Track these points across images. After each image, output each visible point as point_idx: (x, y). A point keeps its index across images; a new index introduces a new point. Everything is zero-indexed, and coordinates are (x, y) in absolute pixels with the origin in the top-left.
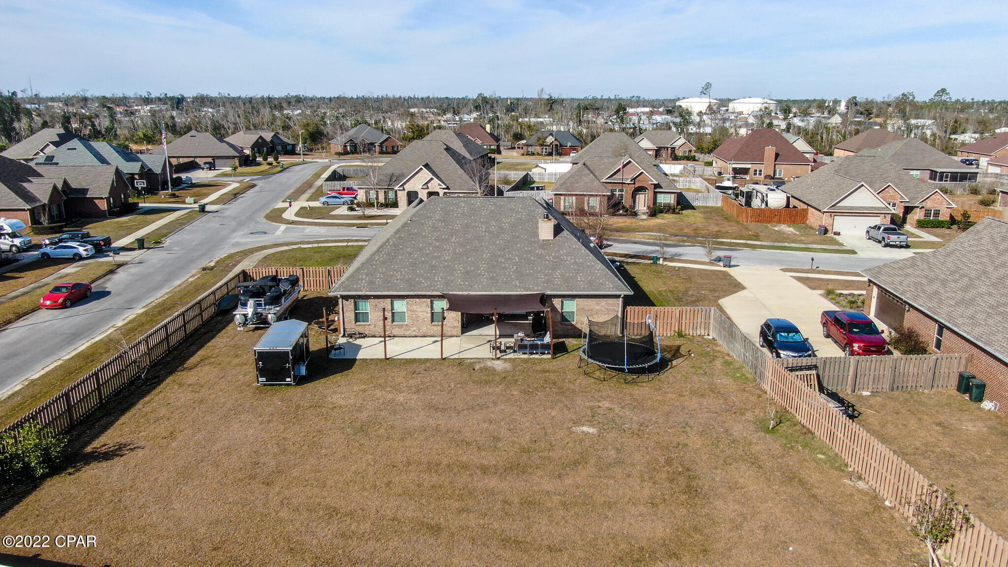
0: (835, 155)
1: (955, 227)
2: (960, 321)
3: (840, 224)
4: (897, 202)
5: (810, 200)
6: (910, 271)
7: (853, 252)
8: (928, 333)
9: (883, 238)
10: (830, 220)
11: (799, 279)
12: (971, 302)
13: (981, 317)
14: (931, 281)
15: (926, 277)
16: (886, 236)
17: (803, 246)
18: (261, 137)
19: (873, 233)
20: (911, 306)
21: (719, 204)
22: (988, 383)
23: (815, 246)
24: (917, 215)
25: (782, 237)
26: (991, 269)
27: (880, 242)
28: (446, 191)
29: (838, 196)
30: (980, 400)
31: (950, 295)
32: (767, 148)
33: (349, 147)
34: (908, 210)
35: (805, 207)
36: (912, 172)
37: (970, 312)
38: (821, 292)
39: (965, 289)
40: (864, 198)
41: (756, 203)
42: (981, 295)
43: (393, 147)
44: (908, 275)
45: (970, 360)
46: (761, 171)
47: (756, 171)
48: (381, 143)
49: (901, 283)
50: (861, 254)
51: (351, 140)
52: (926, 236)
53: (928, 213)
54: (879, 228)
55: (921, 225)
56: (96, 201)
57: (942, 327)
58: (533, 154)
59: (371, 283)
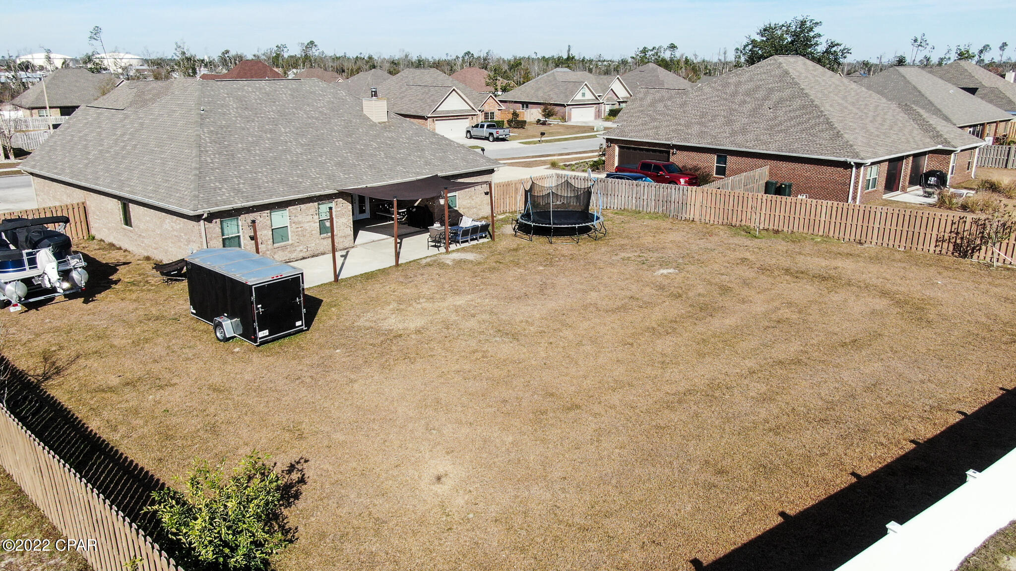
8: (706, 165)
9: (491, 134)
16: (494, 131)
20: (682, 147)
22: (793, 183)
45: (771, 170)
49: (657, 134)
53: (487, 116)
59: (237, 191)
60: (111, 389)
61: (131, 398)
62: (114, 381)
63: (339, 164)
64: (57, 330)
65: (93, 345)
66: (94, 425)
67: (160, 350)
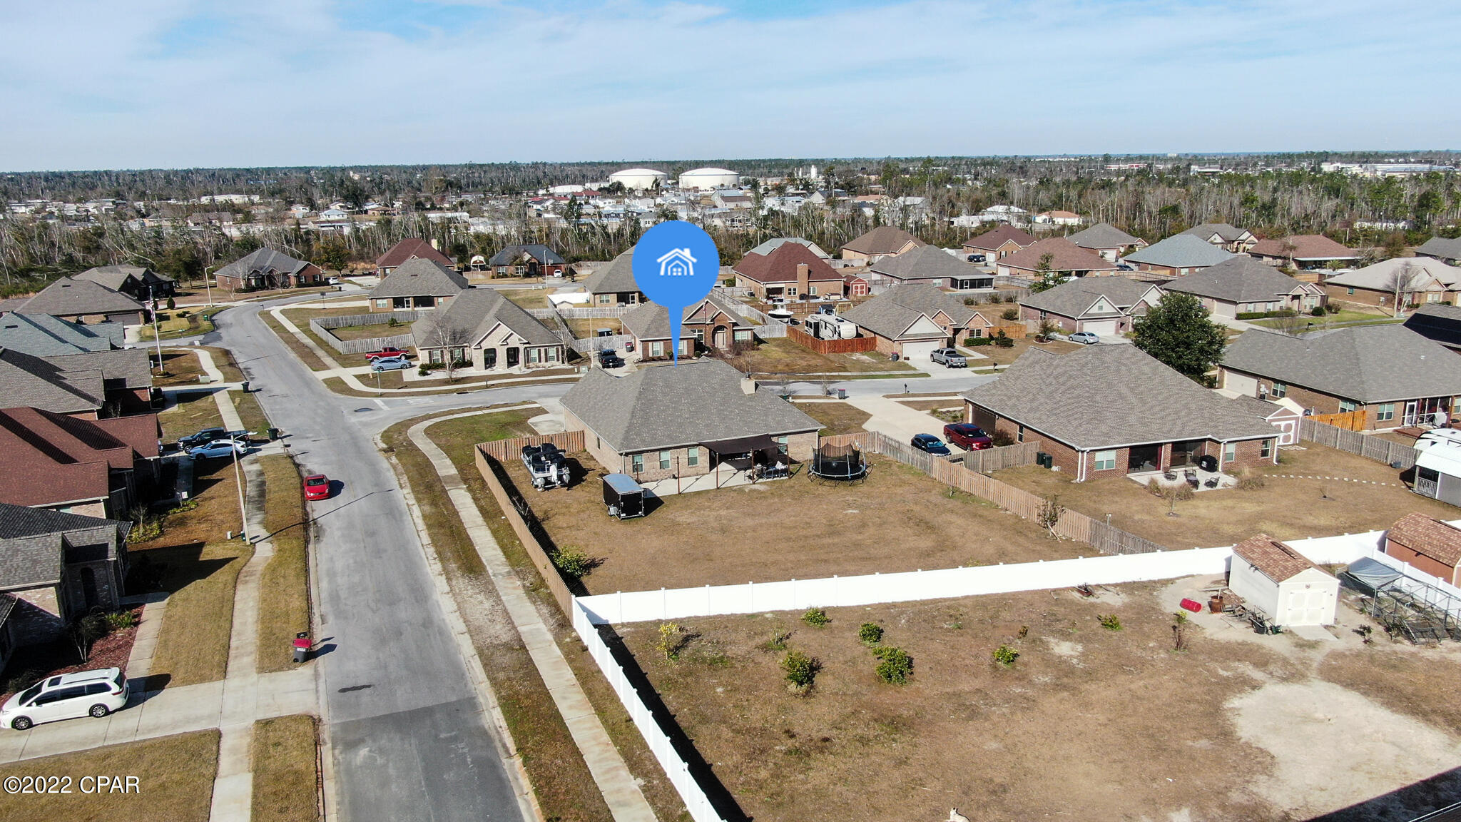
0: (844, 257)
1: (993, 342)
2: (1033, 421)
3: (910, 350)
4: (947, 325)
5: (878, 329)
6: (994, 391)
7: (927, 375)
8: (1014, 431)
9: (947, 361)
10: (900, 346)
11: (903, 403)
12: (1037, 409)
13: (1044, 417)
14: (1010, 398)
15: (1005, 395)
16: (949, 358)
17: (886, 373)
18: (130, 276)
19: (937, 356)
20: (1000, 415)
21: (785, 335)
22: (1053, 456)
23: (896, 372)
24: (964, 335)
25: (864, 367)
26: (1044, 387)
27: (944, 364)
28: (528, 345)
29: (903, 325)
30: (1050, 467)
31: (1024, 406)
32: (798, 265)
33: (253, 281)
34: (956, 331)
35: (873, 335)
36: (935, 281)
37: (1037, 415)
38: (929, 411)
39: (1033, 400)
40: (925, 326)
41: (826, 334)
42: (1041, 404)
43: (314, 277)
44: (993, 395)
45: (1042, 444)
46: (795, 290)
47: (790, 290)
48: (299, 273)
49: (990, 401)
50: (934, 376)
51: (255, 271)
52: (974, 354)
53: (972, 333)
54: (942, 352)
55: (968, 343)
56: (137, 392)
57: (1022, 427)
58: (505, 276)
59: (643, 441)
60: (562, 528)
61: (568, 532)
62: (565, 525)
63: (707, 425)
64: (553, 501)
65: (564, 510)
66: (553, 539)
67: (586, 516)
